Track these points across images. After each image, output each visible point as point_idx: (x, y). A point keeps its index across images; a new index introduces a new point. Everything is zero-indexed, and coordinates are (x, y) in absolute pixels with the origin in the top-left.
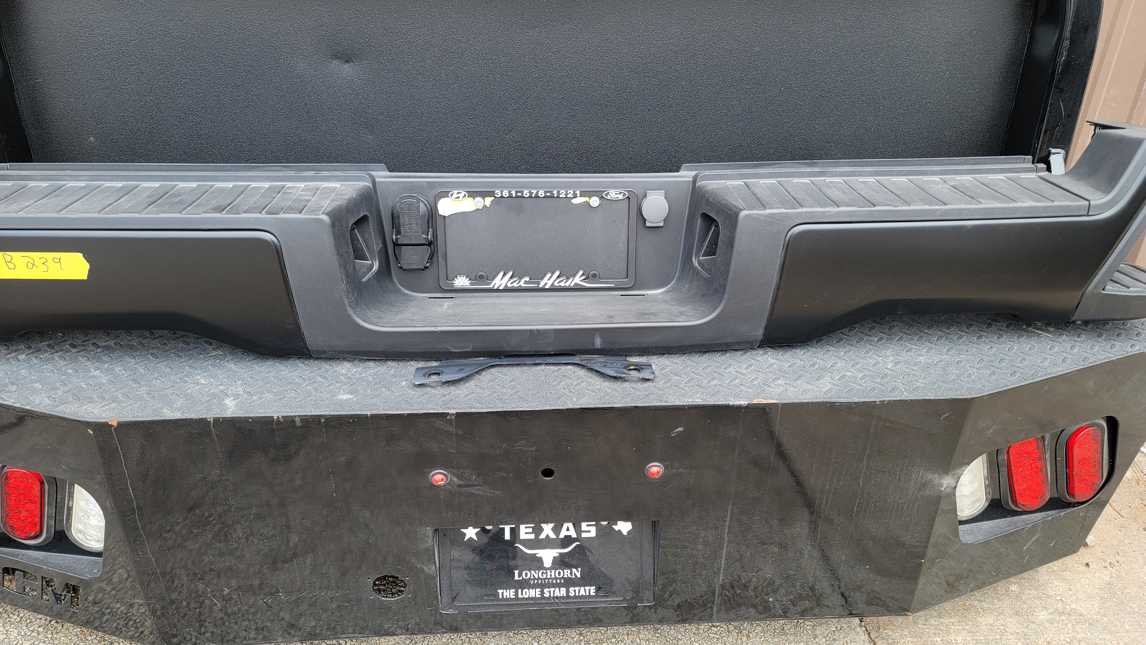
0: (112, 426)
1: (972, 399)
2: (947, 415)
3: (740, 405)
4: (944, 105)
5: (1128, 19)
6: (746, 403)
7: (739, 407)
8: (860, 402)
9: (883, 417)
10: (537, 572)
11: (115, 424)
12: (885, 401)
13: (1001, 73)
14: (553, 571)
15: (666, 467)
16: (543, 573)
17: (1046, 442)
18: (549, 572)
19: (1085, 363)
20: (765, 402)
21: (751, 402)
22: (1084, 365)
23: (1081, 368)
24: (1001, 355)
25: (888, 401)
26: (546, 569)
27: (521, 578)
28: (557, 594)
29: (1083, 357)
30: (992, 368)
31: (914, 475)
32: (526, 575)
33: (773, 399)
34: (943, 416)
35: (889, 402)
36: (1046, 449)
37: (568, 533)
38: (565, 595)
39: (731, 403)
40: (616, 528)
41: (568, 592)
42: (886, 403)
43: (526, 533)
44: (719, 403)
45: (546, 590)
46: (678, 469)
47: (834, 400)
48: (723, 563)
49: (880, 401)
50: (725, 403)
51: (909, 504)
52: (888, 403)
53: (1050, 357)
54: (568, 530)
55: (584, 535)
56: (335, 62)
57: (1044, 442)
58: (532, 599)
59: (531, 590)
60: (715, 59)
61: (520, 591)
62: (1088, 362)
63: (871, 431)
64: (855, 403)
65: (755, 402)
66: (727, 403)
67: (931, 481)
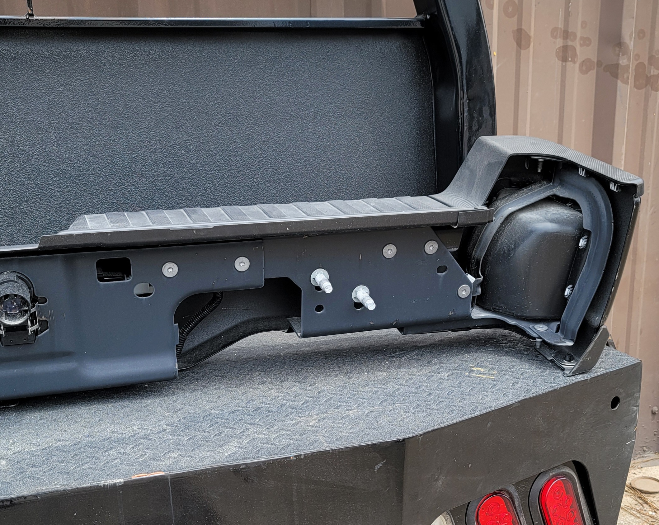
1: (404, 440)
2: (380, 465)
3: (115, 484)
4: (366, 180)
5: (530, 88)
6: (122, 480)
7: (114, 488)
8: (270, 460)
9: (304, 477)
12: (300, 455)
13: (416, 142)
17: (516, 503)
19: (527, 394)
20: (148, 476)
21: (128, 479)
22: (526, 396)
23: (523, 398)
24: (439, 399)
25: (305, 455)
29: (525, 390)
30: (429, 410)
33: (159, 471)
34: (377, 467)
35: (307, 456)
36: (518, 512)
39: (101, 484)
42: (302, 457)
44: (85, 486)
47: (237, 463)
49: (295, 456)
50: (93, 484)
52: (305, 457)
53: (491, 394)
57: (514, 503)
60: (98, 138)
62: (531, 393)
63: (295, 499)
64: (264, 462)
65: (134, 478)
66: (96, 484)
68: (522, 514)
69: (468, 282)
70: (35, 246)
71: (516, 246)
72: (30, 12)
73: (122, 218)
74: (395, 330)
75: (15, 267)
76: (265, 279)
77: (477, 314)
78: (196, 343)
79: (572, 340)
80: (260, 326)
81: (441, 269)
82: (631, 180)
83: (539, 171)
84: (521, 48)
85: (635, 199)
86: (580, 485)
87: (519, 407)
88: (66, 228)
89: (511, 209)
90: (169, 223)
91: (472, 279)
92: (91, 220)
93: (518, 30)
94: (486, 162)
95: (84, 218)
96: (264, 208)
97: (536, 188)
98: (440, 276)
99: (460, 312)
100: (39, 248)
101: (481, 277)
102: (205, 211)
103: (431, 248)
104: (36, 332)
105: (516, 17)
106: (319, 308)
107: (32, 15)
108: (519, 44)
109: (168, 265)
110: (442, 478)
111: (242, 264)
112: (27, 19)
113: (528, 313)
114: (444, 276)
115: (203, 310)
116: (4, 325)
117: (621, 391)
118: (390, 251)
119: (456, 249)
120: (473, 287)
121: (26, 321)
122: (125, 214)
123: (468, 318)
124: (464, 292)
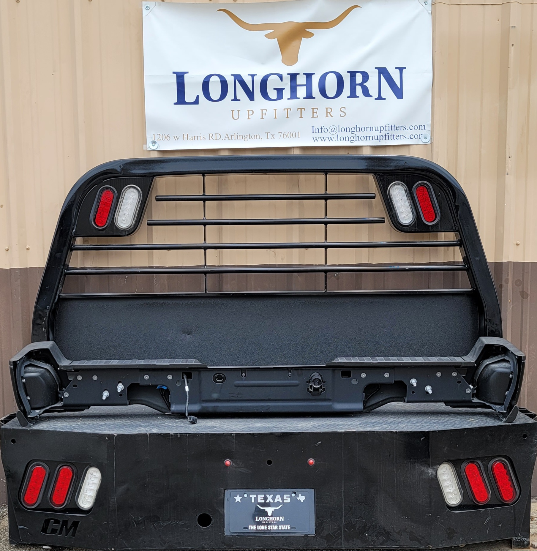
0: (115, 436)
3: (342, 432)
6: (344, 431)
10: (265, 517)
11: (116, 435)
14: (272, 518)
15: (316, 461)
16: (268, 518)
18: (270, 518)
20: (351, 431)
21: (346, 431)
25: (398, 431)
26: (269, 516)
27: (258, 520)
28: (274, 528)
31: (416, 468)
32: (261, 519)
34: (422, 438)
37: (278, 500)
38: (277, 529)
39: (338, 431)
40: (298, 499)
41: (278, 527)
43: (261, 500)
45: (269, 526)
46: (320, 462)
48: (343, 513)
49: (395, 431)
50: (336, 431)
51: (417, 483)
54: (278, 499)
55: (285, 501)
56: (184, 335)
58: (263, 530)
59: (263, 526)
61: (258, 526)
64: (385, 432)
67: (424, 471)
68: (485, 473)
69: (470, 388)
70: (325, 365)
71: (489, 376)
72: (326, 290)
73: (350, 359)
74: (443, 404)
75: (318, 371)
76: (394, 381)
77: (476, 400)
78: (371, 404)
79: (506, 410)
80: (394, 400)
81: (459, 382)
82: (520, 355)
83: (500, 350)
84: (523, 298)
85: (522, 361)
86: (511, 467)
87: (478, 429)
88: (333, 361)
89: (488, 363)
90: (365, 361)
91: (472, 387)
92: (340, 359)
93: (522, 291)
94: (479, 346)
95: (338, 359)
96: (398, 358)
97: (500, 356)
98: (458, 385)
99: (467, 399)
100: (326, 366)
101: (475, 386)
102: (377, 358)
103: (454, 374)
104: (321, 392)
105: (521, 286)
106: (413, 392)
107: (326, 291)
108: (523, 297)
109: (363, 374)
110: (446, 447)
111: (387, 375)
112: (325, 292)
113: (493, 401)
114: (460, 385)
115: (374, 391)
116: (314, 387)
117: (528, 432)
118: (439, 374)
119: (464, 376)
120: (472, 390)
121: (319, 387)
122: (351, 358)
123: (471, 402)
124: (468, 391)
